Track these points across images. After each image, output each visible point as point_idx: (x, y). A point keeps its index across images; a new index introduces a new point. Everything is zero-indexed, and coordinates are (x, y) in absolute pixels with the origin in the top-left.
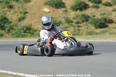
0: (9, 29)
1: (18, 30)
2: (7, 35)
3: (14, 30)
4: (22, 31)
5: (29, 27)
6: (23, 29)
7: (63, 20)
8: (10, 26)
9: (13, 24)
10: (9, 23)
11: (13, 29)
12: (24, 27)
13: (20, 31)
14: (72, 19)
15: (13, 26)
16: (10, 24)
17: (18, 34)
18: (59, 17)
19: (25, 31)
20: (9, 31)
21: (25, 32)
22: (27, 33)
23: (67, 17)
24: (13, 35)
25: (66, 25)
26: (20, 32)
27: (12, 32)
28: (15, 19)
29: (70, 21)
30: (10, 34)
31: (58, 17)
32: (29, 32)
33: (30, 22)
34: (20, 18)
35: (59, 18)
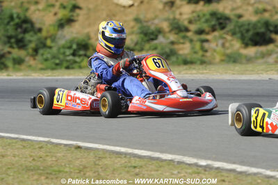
0: (37, 45)
1: (59, 49)
2: (32, 62)
3: (48, 50)
4: (68, 52)
5: (84, 43)
6: (70, 47)
7: (165, 26)
8: (39, 39)
9: (44, 34)
10: (35, 33)
11: (45, 46)
12: (72, 41)
13: (62, 51)
14: (186, 23)
15: (46, 38)
16: (39, 35)
17: (59, 58)
18: (156, 17)
19: (75, 50)
20: (36, 51)
21: (74, 54)
22: (80, 56)
23: (174, 19)
24: (46, 60)
25: (172, 37)
26: (64, 53)
27: (42, 55)
28: (51, 23)
29: (183, 29)
30: (39, 57)
31: (154, 19)
32: (85, 55)
33: (86, 31)
34: (61, 20)
35: (156, 21)
